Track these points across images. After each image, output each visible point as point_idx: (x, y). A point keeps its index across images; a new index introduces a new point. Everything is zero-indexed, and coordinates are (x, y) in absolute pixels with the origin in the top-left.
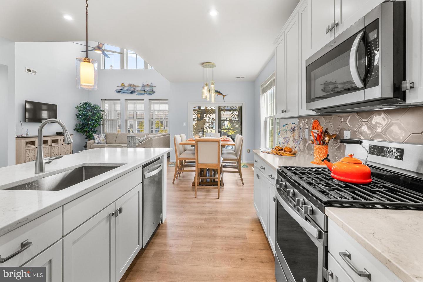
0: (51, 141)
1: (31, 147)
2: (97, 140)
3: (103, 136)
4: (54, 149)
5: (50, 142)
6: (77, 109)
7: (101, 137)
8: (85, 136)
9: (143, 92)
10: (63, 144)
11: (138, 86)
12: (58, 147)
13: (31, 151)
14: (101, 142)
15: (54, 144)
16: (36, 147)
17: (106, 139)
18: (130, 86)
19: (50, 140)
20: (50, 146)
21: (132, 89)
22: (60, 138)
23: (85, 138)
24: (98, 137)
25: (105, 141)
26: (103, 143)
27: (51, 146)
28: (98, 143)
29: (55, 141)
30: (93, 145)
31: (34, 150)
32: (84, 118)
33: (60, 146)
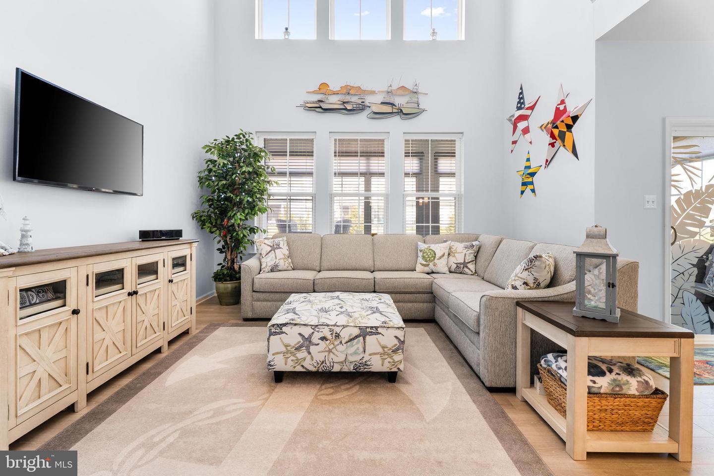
0: (135, 271)
1: (45, 315)
2: (269, 259)
3: (282, 243)
4: (144, 306)
5: (130, 276)
6: (207, 152)
7: (279, 246)
8: (219, 242)
9: (388, 109)
10: (171, 281)
11: (373, 93)
12: (157, 293)
13: (45, 335)
14: (282, 264)
15: (148, 285)
16: (75, 312)
17: (290, 255)
18: (348, 90)
19: (129, 264)
20: (129, 295)
21: (354, 99)
22: (163, 254)
23: (218, 249)
24: (269, 249)
25: (290, 260)
26: (285, 268)
27: (136, 293)
28: (272, 271)
29: (148, 270)
30: (259, 276)
31: (62, 329)
32: (224, 182)
33: (161, 289)
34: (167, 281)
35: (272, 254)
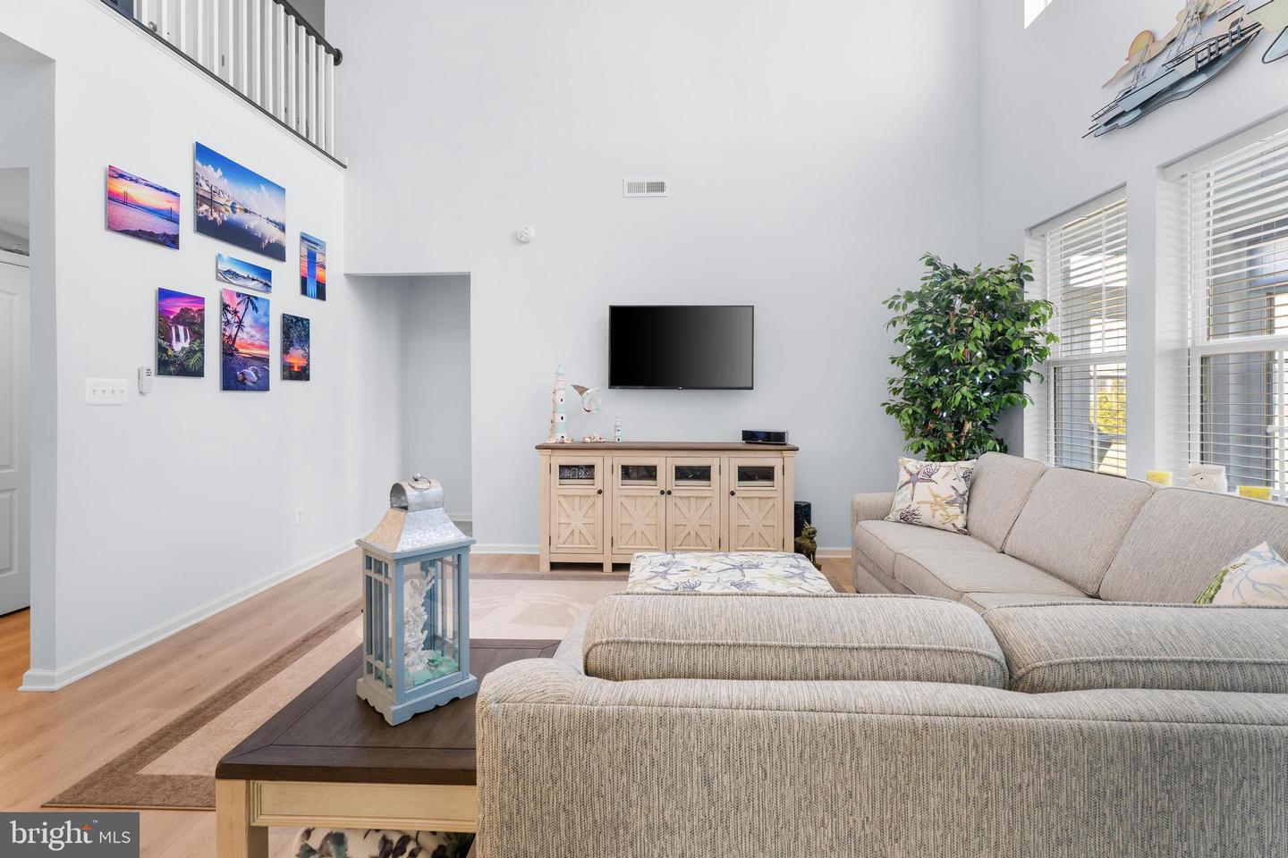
1: (577, 487)
3: (942, 472)
4: (684, 509)
5: (665, 476)
7: (928, 477)
10: (733, 493)
12: (707, 501)
13: (577, 502)
14: (925, 514)
15: (693, 487)
16: (600, 492)
17: (967, 500)
19: (665, 465)
20: (662, 493)
22: (720, 462)
24: (909, 478)
27: (671, 492)
28: (905, 521)
29: (693, 474)
31: (590, 501)
33: (716, 503)
34: (726, 492)
35: (907, 491)
